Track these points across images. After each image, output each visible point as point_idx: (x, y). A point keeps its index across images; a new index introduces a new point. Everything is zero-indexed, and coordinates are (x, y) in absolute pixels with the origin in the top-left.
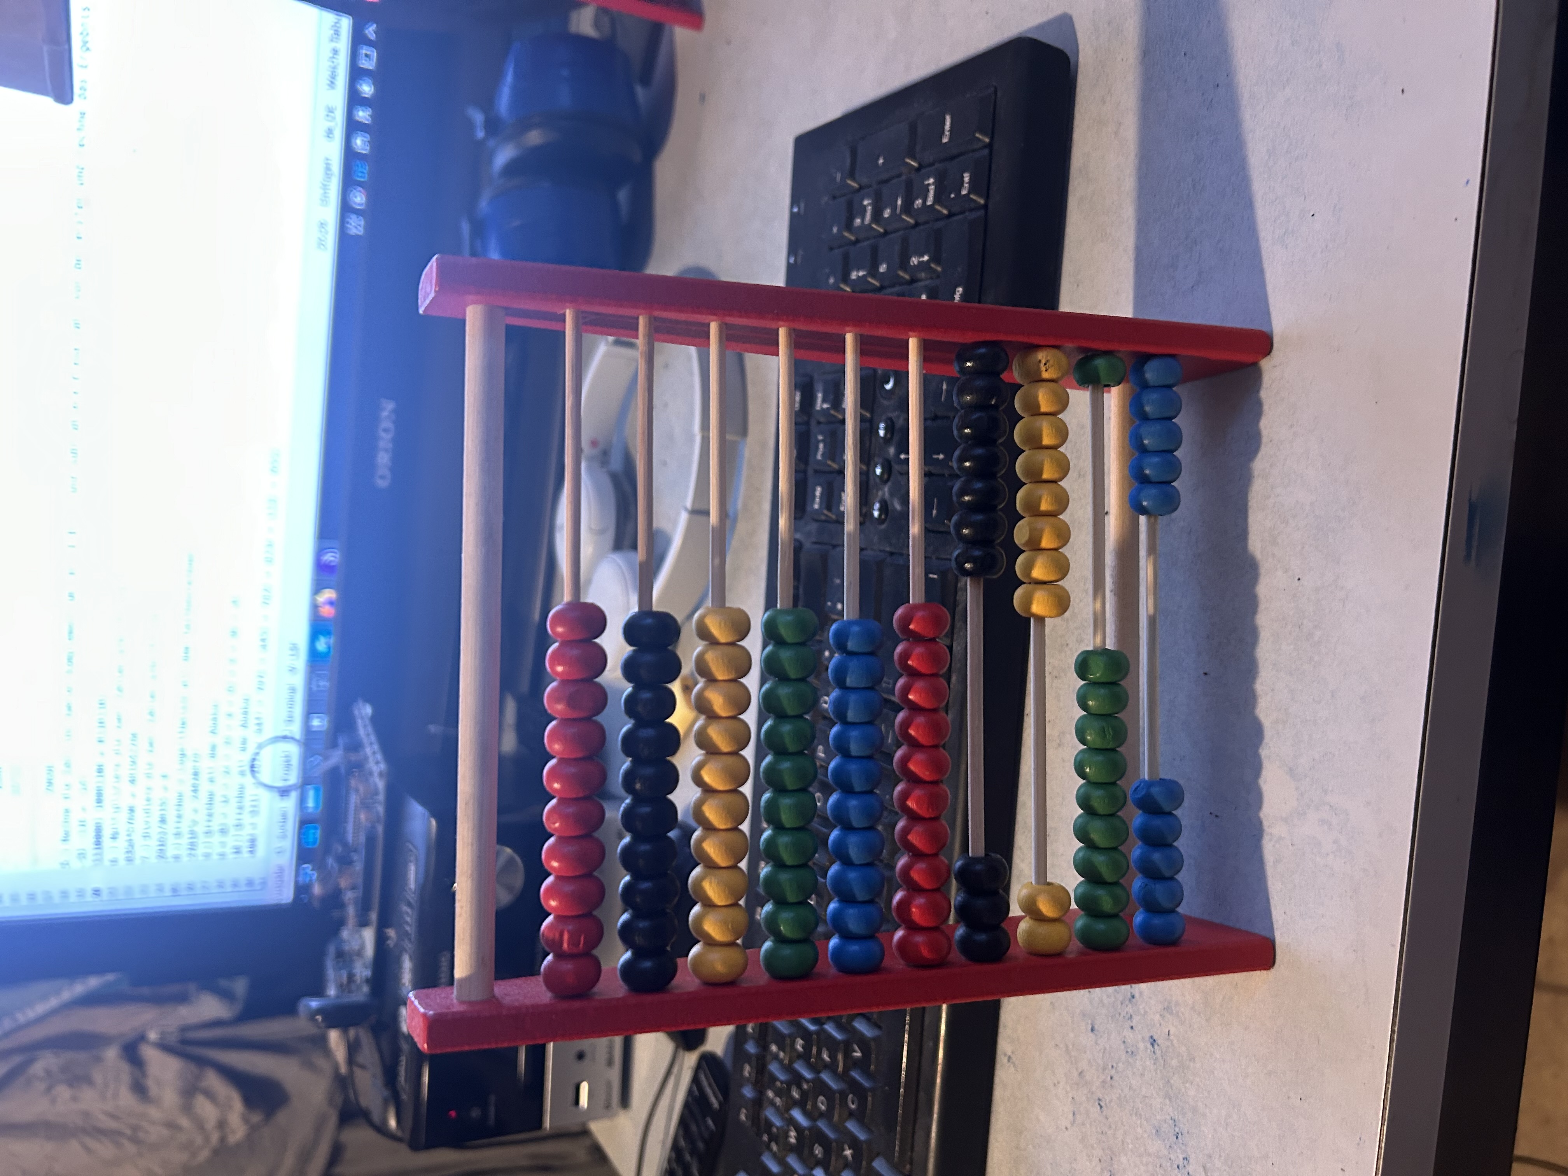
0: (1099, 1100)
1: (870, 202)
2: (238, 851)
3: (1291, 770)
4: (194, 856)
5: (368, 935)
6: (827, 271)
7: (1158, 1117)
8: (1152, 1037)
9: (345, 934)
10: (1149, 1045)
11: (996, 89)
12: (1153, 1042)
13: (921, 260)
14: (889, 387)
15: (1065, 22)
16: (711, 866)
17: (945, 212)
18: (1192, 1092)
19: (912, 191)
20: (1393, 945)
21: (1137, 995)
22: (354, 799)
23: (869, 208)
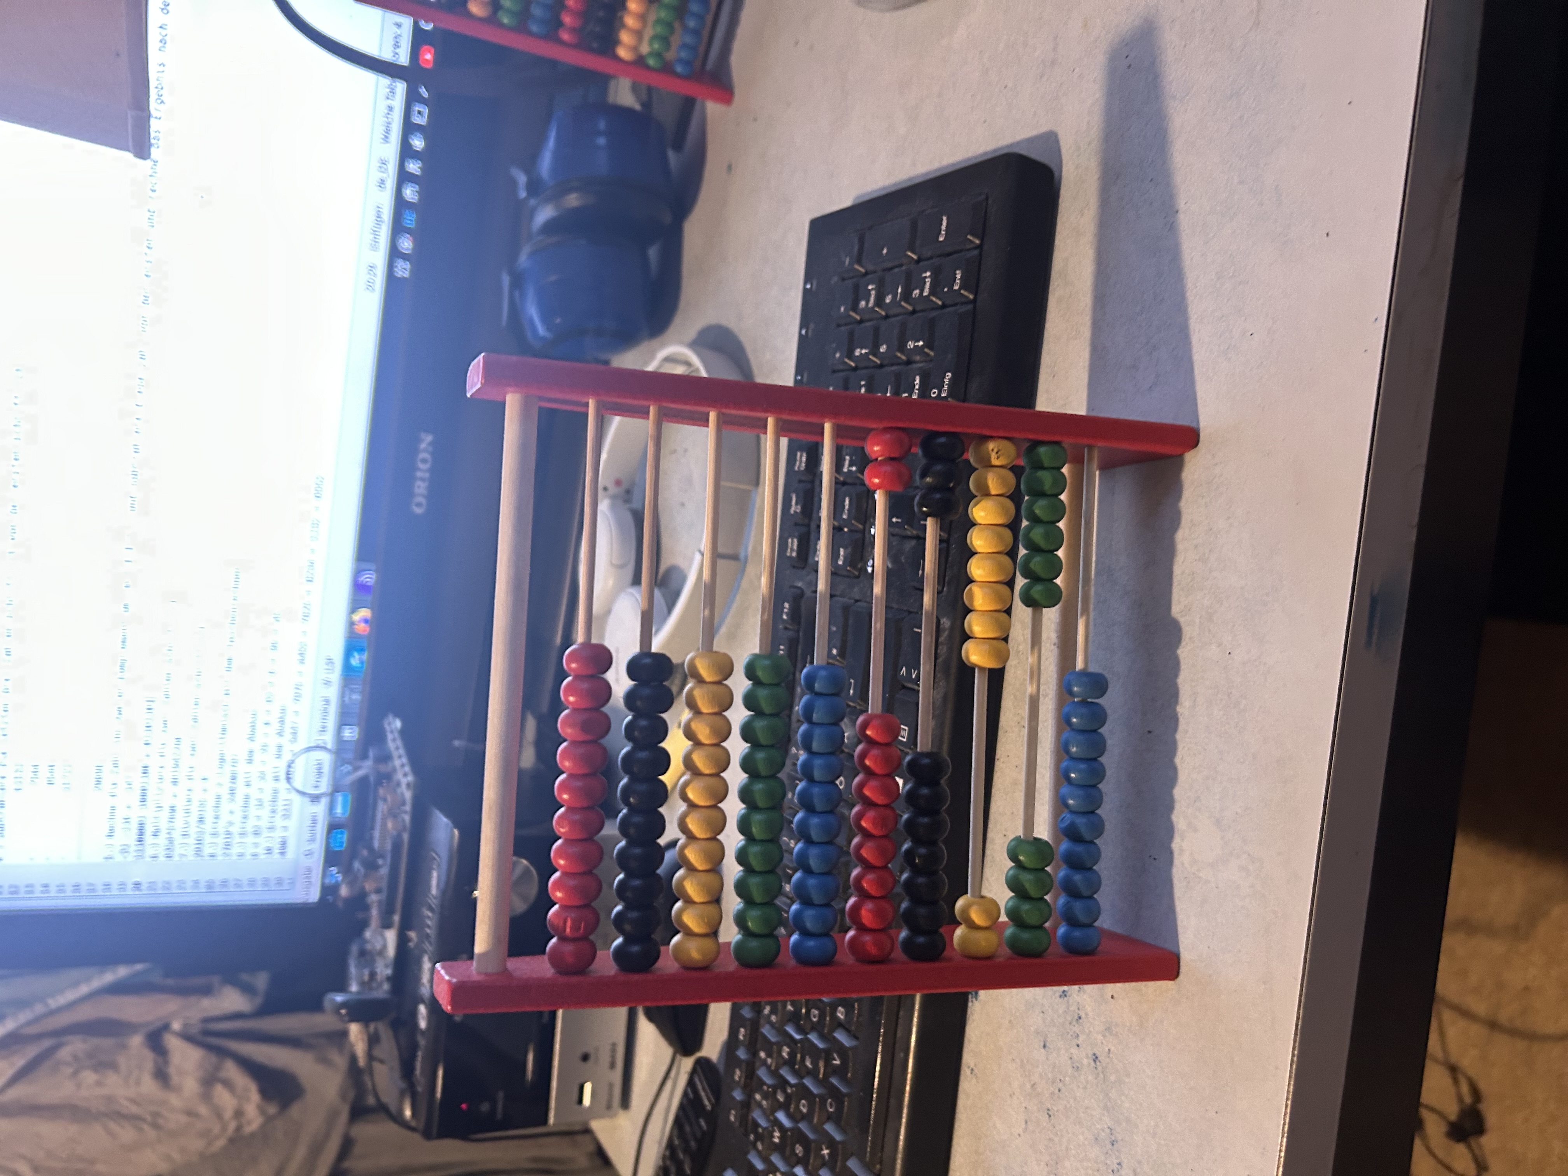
0: (1048, 1110)
1: (874, 287)
2: (269, 851)
3: (1218, 820)
4: (228, 855)
5: (391, 936)
6: (834, 345)
7: (1098, 1126)
8: (1094, 1054)
9: (368, 934)
10: (1092, 1063)
11: (987, 196)
12: (1096, 1058)
13: (916, 344)
15: (1051, 139)
17: (940, 303)
18: (1127, 1105)
19: (911, 281)
20: (1296, 979)
21: (1083, 1016)
22: (382, 808)
23: (873, 292)
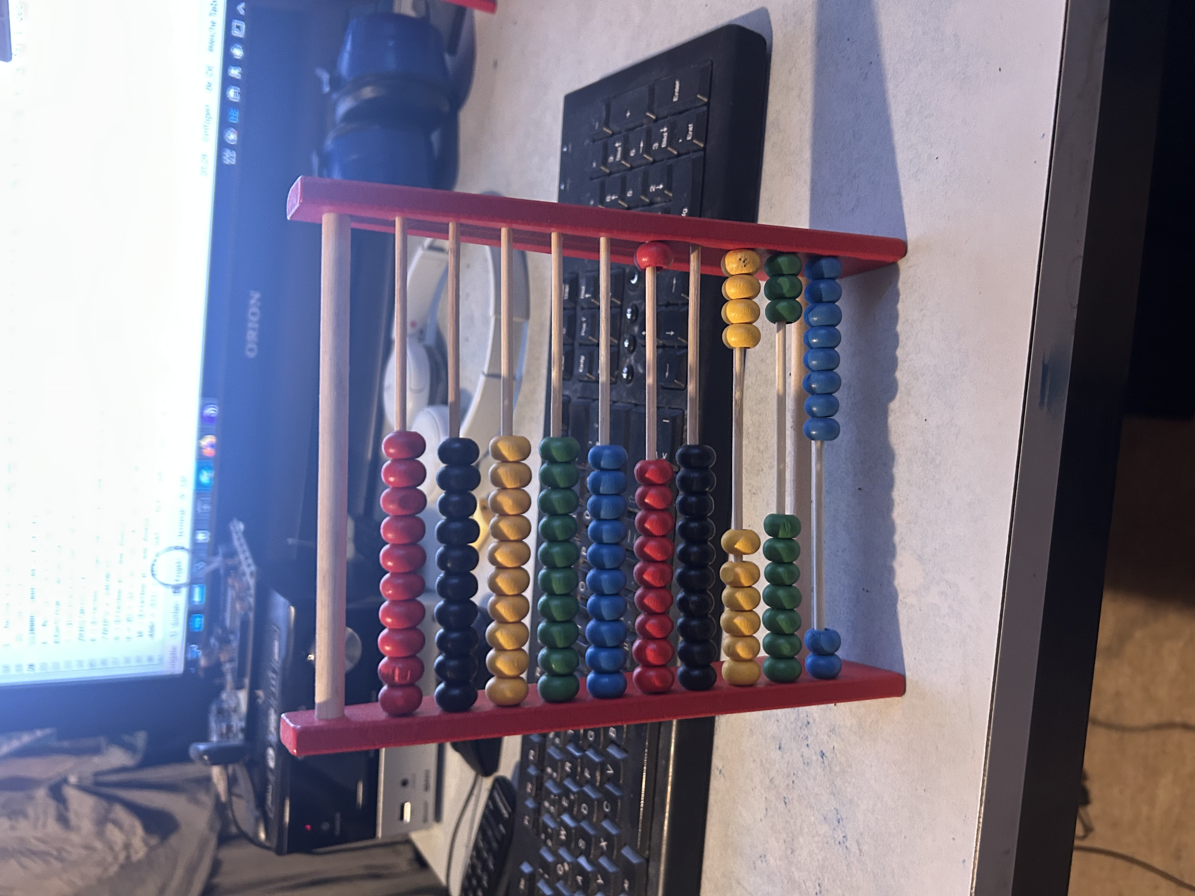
0: (785, 798)
1: (620, 144)
2: (140, 635)
3: (919, 556)
4: (106, 639)
5: (243, 696)
6: (589, 195)
7: (826, 808)
8: (822, 751)
9: (224, 696)
10: (820, 758)
11: (712, 62)
12: (823, 755)
13: (657, 188)
14: (634, 282)
15: (763, 14)
16: (502, 621)
17: (675, 153)
18: (850, 790)
19: (651, 137)
20: (989, 679)
21: (811, 721)
22: (231, 594)
23: (620, 149)
